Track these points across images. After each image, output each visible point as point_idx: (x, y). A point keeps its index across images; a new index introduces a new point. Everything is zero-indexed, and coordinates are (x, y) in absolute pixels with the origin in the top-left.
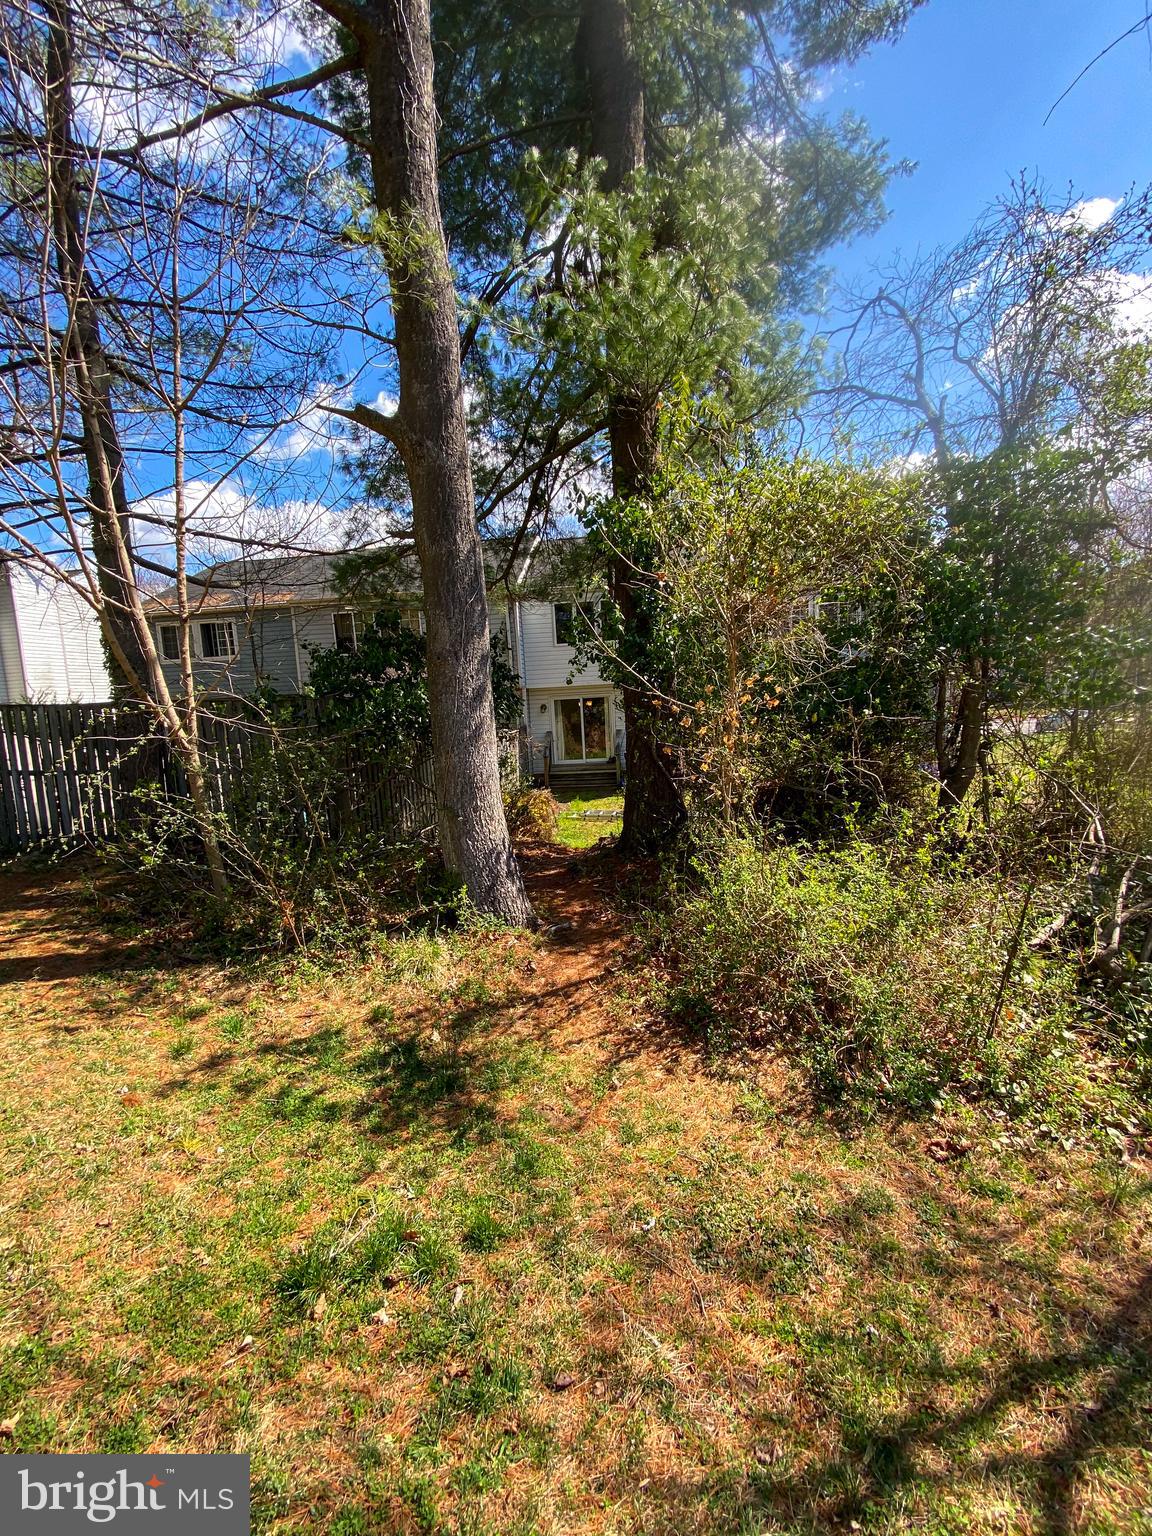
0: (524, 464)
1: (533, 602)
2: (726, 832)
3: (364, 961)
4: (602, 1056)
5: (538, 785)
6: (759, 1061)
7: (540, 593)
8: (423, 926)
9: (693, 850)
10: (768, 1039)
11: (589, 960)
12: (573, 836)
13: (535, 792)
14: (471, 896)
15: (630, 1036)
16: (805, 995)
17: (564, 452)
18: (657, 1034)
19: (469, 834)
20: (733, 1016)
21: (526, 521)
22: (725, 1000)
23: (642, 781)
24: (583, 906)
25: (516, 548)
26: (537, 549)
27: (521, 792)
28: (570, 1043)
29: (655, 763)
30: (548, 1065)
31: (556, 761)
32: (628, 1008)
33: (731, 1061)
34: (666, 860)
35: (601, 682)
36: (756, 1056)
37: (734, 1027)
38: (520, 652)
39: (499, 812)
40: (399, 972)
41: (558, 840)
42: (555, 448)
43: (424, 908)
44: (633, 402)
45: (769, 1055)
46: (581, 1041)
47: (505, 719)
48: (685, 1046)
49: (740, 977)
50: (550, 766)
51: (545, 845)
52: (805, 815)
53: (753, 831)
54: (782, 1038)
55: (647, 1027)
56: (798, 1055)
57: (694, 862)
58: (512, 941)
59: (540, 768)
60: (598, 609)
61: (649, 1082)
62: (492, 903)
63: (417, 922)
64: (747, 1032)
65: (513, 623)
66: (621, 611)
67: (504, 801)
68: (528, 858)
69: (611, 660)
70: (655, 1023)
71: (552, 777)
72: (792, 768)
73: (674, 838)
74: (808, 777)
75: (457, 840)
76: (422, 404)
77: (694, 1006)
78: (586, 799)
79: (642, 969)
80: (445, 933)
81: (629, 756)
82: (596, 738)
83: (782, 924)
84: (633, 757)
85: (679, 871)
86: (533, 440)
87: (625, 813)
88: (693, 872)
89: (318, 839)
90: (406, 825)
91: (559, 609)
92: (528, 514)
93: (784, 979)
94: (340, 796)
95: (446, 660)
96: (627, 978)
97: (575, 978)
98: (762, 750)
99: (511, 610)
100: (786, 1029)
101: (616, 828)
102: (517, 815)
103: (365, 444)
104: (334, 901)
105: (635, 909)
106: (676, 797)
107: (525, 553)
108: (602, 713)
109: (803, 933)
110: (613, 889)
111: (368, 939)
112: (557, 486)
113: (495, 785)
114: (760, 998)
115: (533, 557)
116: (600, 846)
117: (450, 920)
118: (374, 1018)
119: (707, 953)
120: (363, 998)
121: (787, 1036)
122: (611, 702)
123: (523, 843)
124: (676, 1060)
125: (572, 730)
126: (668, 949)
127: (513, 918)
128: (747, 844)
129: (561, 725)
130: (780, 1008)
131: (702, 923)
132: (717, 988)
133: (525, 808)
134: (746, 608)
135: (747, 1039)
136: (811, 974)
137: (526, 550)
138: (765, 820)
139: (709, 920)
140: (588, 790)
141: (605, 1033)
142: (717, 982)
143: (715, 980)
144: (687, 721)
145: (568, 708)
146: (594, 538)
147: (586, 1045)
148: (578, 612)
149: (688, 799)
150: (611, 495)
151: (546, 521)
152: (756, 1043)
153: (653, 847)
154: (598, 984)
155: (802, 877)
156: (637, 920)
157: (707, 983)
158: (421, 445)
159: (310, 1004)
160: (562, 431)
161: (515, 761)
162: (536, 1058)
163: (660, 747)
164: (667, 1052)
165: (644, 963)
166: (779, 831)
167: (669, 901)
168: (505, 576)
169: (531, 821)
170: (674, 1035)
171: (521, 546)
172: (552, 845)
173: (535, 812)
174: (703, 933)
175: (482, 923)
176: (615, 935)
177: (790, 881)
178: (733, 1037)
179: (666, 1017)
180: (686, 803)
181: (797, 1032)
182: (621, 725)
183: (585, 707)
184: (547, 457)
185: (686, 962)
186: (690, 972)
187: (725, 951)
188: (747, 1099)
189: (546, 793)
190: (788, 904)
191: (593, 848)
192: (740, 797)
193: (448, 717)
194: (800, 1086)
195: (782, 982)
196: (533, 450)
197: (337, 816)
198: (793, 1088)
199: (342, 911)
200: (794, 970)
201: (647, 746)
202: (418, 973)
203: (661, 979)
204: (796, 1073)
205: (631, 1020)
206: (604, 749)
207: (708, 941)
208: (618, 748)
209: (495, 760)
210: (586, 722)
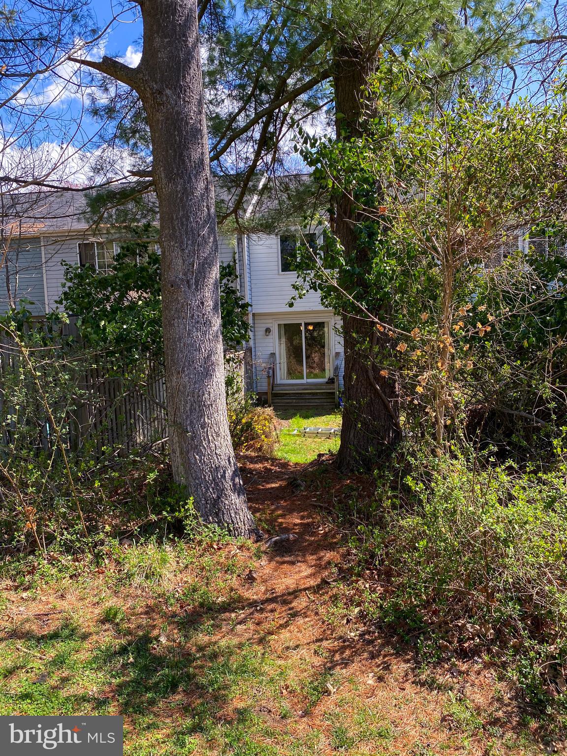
0: (255, 109)
1: (260, 234)
2: (440, 452)
3: (98, 564)
4: (317, 661)
5: (262, 402)
6: (467, 673)
7: (267, 227)
8: (152, 534)
9: (408, 469)
10: (476, 652)
11: (306, 571)
12: (293, 451)
13: (259, 409)
14: (197, 507)
15: (346, 644)
16: (512, 610)
17: (292, 98)
18: (370, 642)
19: (197, 449)
20: (444, 629)
21: (256, 161)
22: (435, 613)
23: (358, 402)
24: (302, 518)
25: (246, 185)
26: (265, 187)
27: (245, 409)
28: (288, 648)
29: (372, 385)
30: (266, 668)
31: (279, 381)
32: (343, 618)
33: (439, 671)
34: (380, 477)
35: (322, 308)
36: (464, 667)
37: (442, 638)
38: (247, 279)
39: (225, 429)
40: (129, 576)
41: (278, 454)
42: (283, 95)
43: (153, 517)
44: (356, 52)
45: (477, 667)
46: (297, 646)
47: (232, 342)
48: (397, 655)
49: (449, 591)
50: (273, 386)
51: (267, 460)
52: (514, 438)
53: (465, 452)
54: (489, 651)
55: (361, 635)
56: (505, 668)
57: (409, 481)
58: (234, 550)
59: (263, 386)
60: (320, 242)
61: (361, 688)
62: (217, 514)
63: (147, 530)
64: (456, 644)
65: (241, 252)
66: (342, 244)
67: (230, 417)
68: (251, 471)
69: (332, 288)
70: (369, 632)
71: (275, 395)
72: (502, 393)
73: (388, 456)
74: (517, 400)
75: (185, 454)
76: (162, 55)
77: (405, 618)
78: (306, 417)
79: (357, 581)
80: (173, 541)
81: (348, 377)
82: (316, 359)
83: (491, 539)
84: (351, 378)
85: (394, 488)
86: (264, 88)
87: (343, 431)
88: (407, 489)
89: (59, 450)
90: (140, 439)
91: (284, 240)
92: (258, 154)
93: (492, 594)
94: (81, 410)
95: (179, 287)
96: (342, 588)
97: (293, 587)
98: (475, 374)
99: (240, 241)
100: (493, 642)
101: (335, 444)
102: (242, 430)
103: (112, 91)
104: (72, 509)
105: (352, 523)
106: (392, 418)
107: (254, 189)
108: (322, 337)
109: (511, 551)
110: (330, 503)
111: (102, 544)
112: (284, 129)
113: (222, 404)
114: (469, 612)
115: (261, 193)
116: (319, 462)
117: (177, 529)
118: (108, 618)
119: (419, 568)
120: (96, 600)
121: (495, 649)
122: (331, 327)
123: (246, 457)
124: (387, 668)
125: (294, 352)
126: (382, 562)
127: (235, 529)
128: (459, 464)
129: (283, 346)
130: (487, 621)
131: (415, 539)
132: (428, 601)
133: (249, 425)
134: (461, 243)
135: (455, 651)
136: (518, 590)
137: (255, 187)
138: (475, 443)
139: (421, 535)
140: (308, 408)
141: (321, 640)
142: (427, 595)
143: (426, 593)
144: (402, 347)
145: (290, 331)
146: (318, 176)
147: (303, 652)
148: (303, 244)
149: (402, 419)
150: (334, 137)
151: (274, 160)
152: (464, 654)
153: (368, 465)
154: (315, 592)
155: (511, 498)
156: (353, 534)
157: (418, 595)
158: (160, 93)
159: (48, 603)
160: (290, 81)
161: (241, 381)
162: (255, 663)
163: (376, 370)
164: (379, 661)
165: (359, 575)
166: (491, 454)
167: (383, 517)
168: (235, 211)
169: (254, 437)
170: (387, 643)
171: (251, 183)
172: (274, 460)
173: (258, 428)
174: (416, 549)
175: (208, 532)
176: (332, 547)
177: (500, 501)
178: (441, 648)
179: (380, 628)
180: (402, 423)
181: (504, 645)
182: (341, 349)
183: (307, 330)
184: (276, 103)
185: (399, 575)
186: (402, 585)
187: (436, 566)
188: (456, 708)
189: (269, 411)
190: (497, 523)
191: (312, 464)
192: (453, 419)
193: (180, 339)
194: (506, 698)
195: (490, 597)
196: (264, 97)
197: (76, 429)
198: (499, 700)
199: (79, 518)
200: (501, 586)
201: (365, 370)
202: (147, 577)
203: (373, 591)
204: (501, 686)
205: (345, 629)
206: (323, 370)
207: (421, 557)
208: (336, 369)
209: (222, 380)
210: (307, 344)
